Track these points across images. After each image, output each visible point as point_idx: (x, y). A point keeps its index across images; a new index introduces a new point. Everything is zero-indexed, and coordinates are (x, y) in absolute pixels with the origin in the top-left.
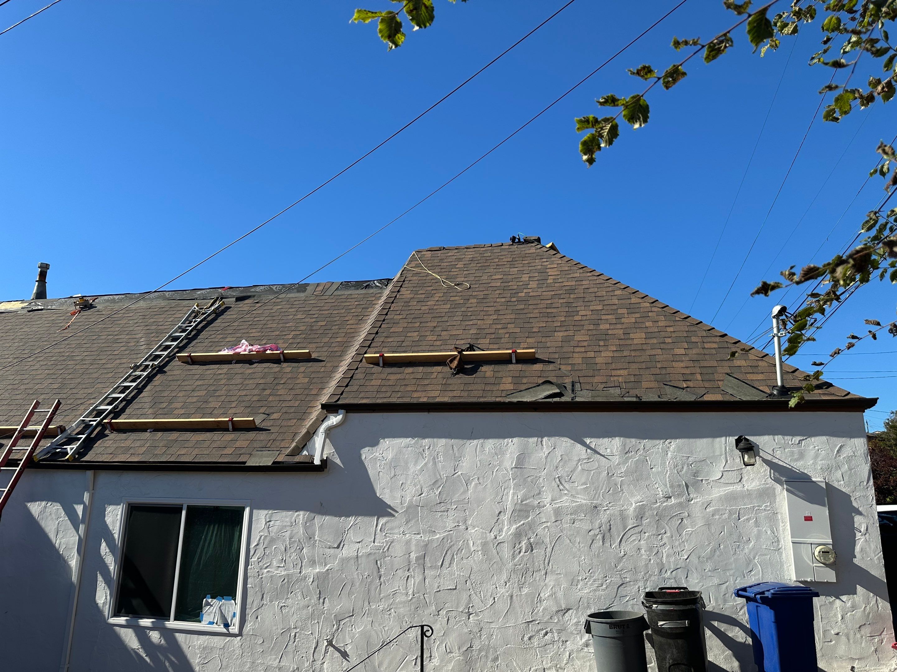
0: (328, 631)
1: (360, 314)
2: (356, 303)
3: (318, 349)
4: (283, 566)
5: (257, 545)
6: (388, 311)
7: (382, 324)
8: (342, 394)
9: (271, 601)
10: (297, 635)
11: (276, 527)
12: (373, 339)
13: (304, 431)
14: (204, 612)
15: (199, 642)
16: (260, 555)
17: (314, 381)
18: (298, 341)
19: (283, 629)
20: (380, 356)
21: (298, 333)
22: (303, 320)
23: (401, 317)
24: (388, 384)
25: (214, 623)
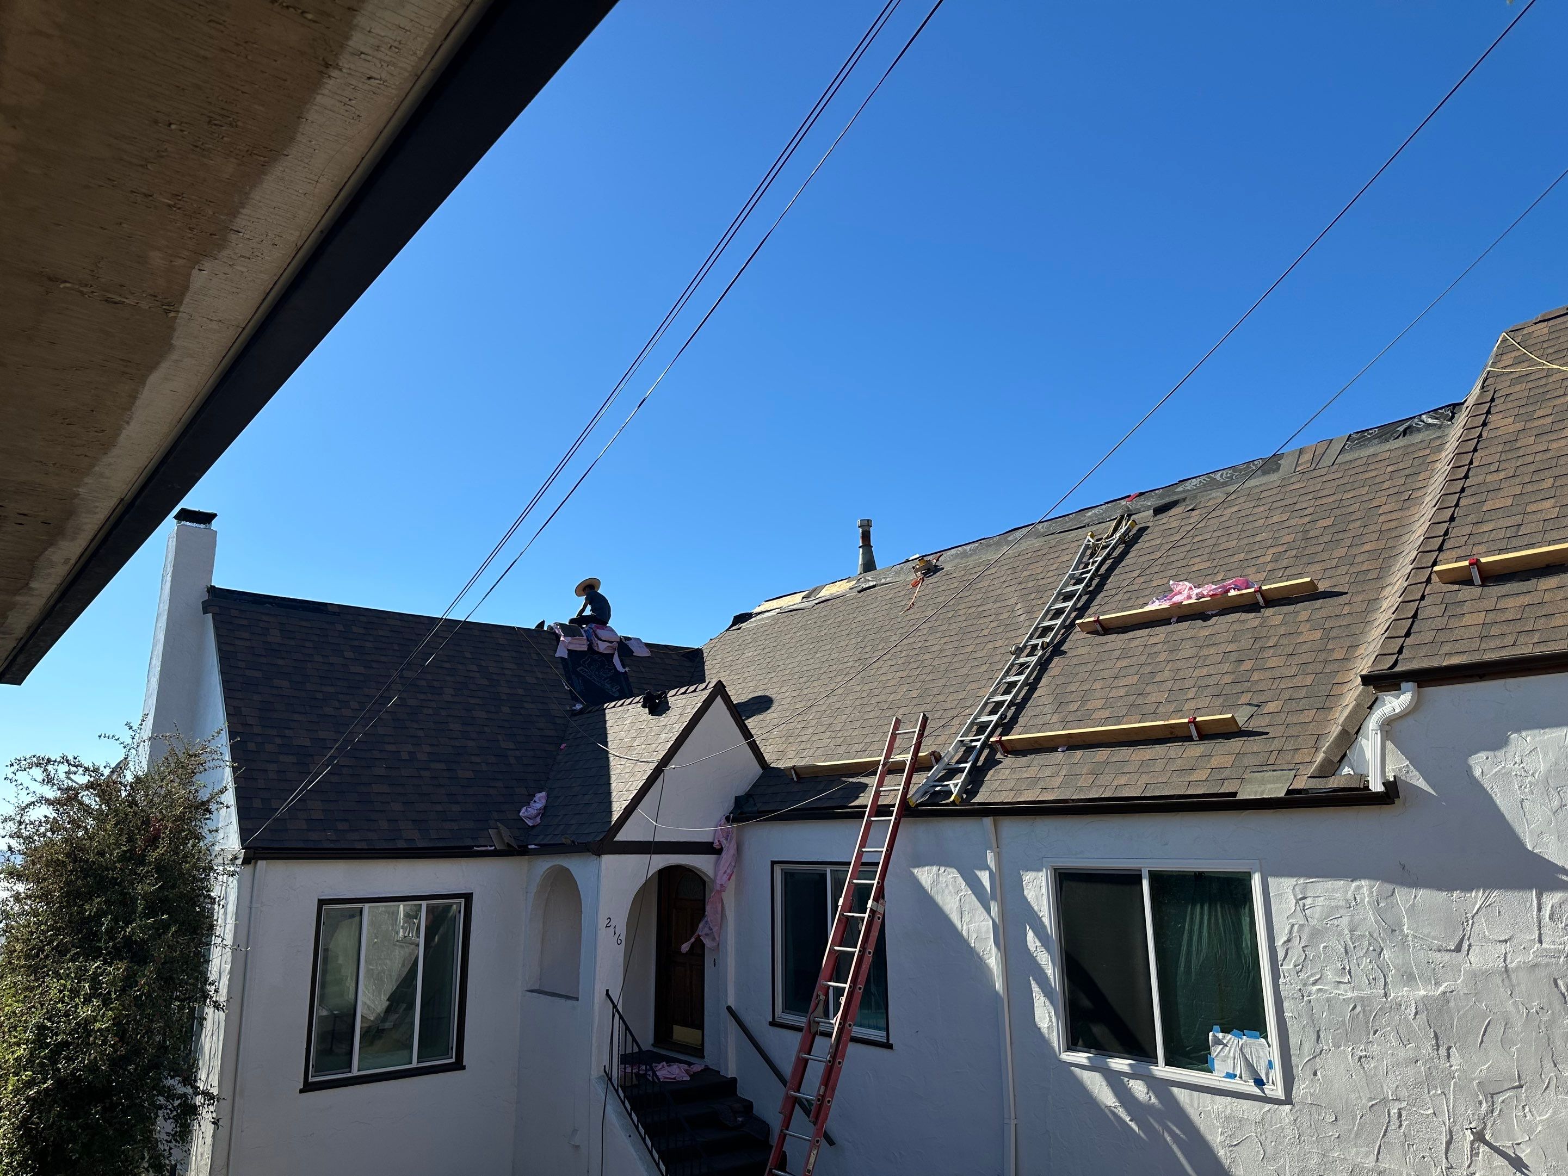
0: (1470, 1112)
1: (1403, 489)
2: (1390, 469)
3: (1328, 574)
4: (1346, 980)
5: (1289, 940)
6: (1469, 469)
7: (1459, 499)
8: (1400, 651)
9: (1336, 1045)
10: (1404, 1114)
11: (1319, 909)
12: (1446, 533)
13: (1335, 730)
14: (1214, 1055)
15: (1215, 1107)
16: (1298, 959)
17: (1332, 634)
18: (1285, 564)
19: (1371, 1099)
20: (1471, 564)
21: (1281, 549)
22: (1286, 524)
23: (1502, 475)
24: (1503, 619)
25: (1235, 1076)
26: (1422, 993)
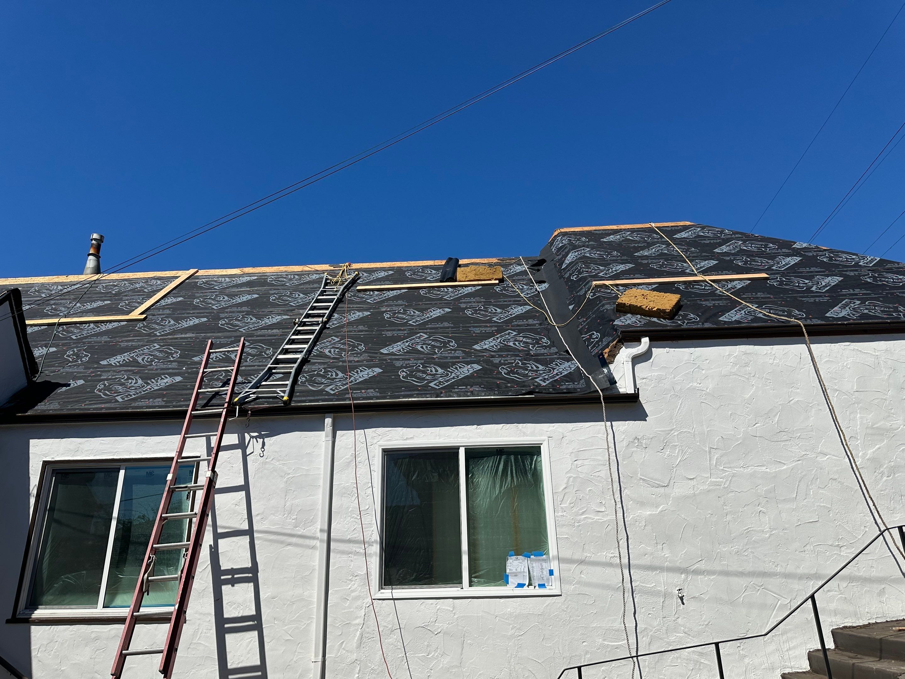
0: (675, 581)
4: (603, 510)
5: (566, 488)
11: (586, 467)
14: (509, 572)
15: (508, 610)
25: (525, 584)
26: (648, 513)
